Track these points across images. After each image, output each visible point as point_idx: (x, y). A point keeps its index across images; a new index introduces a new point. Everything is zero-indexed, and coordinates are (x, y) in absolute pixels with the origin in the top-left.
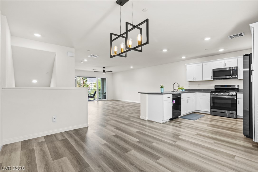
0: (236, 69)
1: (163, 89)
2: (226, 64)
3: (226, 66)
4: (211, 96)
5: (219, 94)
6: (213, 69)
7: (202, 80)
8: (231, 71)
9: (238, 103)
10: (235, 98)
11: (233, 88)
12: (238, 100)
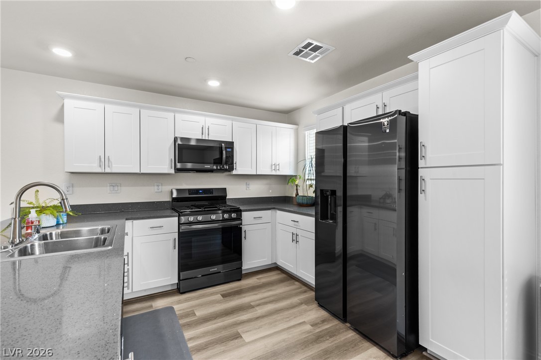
0: (232, 149)
2: (208, 128)
3: (208, 135)
7: (138, 171)
8: (224, 152)
9: (245, 239)
11: (217, 195)
12: (244, 228)
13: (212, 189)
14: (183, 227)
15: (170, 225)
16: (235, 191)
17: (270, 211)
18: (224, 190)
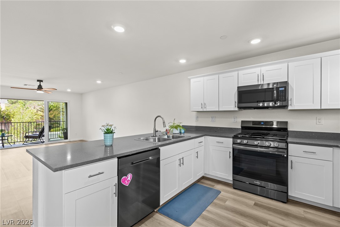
0: (285, 87)
1: (110, 134)
2: (263, 76)
3: (263, 80)
4: (234, 146)
5: (251, 142)
6: (238, 87)
7: (218, 110)
8: (275, 92)
9: (292, 168)
10: (285, 156)
12: (290, 159)
15: (228, 143)
18: (286, 123)
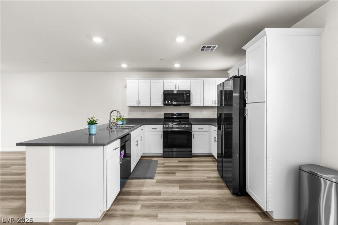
0: (189, 94)
1: (94, 126)
2: (178, 85)
3: (178, 88)
6: (164, 91)
7: (150, 106)
8: (185, 96)
9: (194, 138)
10: (191, 132)
11: (184, 116)
12: (193, 133)
13: (182, 114)
14: (164, 130)
15: (159, 128)
16: (194, 115)
17: (208, 125)
18: (188, 114)
